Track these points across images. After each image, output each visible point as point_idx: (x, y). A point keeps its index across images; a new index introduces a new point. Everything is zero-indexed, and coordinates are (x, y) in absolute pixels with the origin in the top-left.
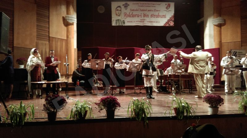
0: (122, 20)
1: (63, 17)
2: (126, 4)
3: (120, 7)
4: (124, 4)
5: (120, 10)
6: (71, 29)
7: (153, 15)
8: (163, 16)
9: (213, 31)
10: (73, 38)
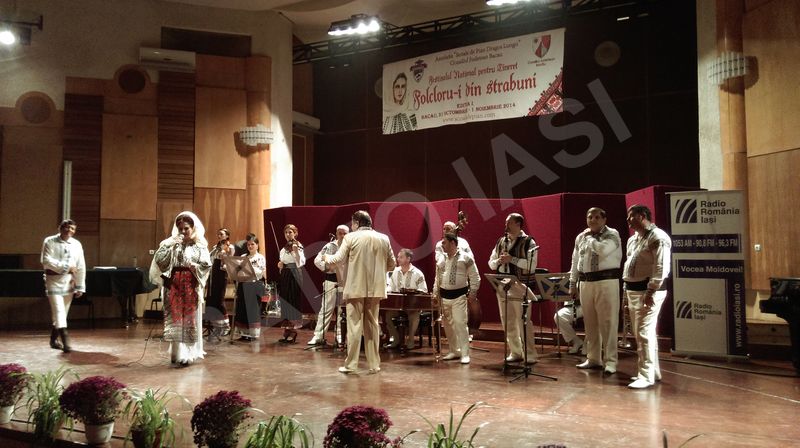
0: (409, 115)
1: (235, 135)
2: (419, 62)
3: (403, 76)
4: (413, 64)
5: (403, 86)
6: (260, 162)
7: (495, 85)
8: (526, 81)
9: (718, 112)
10: (268, 183)
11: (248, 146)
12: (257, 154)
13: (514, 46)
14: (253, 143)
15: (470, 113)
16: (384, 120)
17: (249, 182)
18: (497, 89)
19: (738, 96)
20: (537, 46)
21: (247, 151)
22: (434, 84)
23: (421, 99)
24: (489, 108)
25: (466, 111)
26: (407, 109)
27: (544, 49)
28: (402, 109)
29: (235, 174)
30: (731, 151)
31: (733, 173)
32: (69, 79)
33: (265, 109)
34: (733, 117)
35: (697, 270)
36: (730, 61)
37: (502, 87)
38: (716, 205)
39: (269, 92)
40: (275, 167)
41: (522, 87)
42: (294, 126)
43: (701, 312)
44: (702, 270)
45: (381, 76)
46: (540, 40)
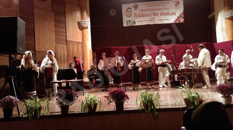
0: (132, 21)
1: (78, 22)
2: (136, 5)
3: (130, 8)
4: (134, 5)
5: (130, 12)
8: (173, 13)
9: (225, 25)
10: (88, 41)
12: (85, 30)
13: (168, 3)
15: (155, 21)
20: (175, 4)
22: (142, 12)
24: (161, 20)
26: (132, 19)
27: (177, 5)
28: (130, 19)
37: (165, 14)
39: (87, 8)
41: (171, 15)
46: (176, 2)
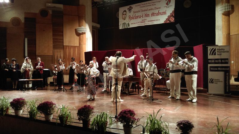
0: (127, 23)
1: (75, 30)
2: (130, 7)
4: (128, 8)
5: (125, 14)
6: (83, 38)
7: (154, 13)
8: (163, 13)
9: (221, 22)
10: (85, 44)
11: (79, 33)
12: (82, 35)
13: (159, 2)
14: (80, 32)
15: (146, 22)
16: (120, 25)
17: (80, 44)
18: (154, 15)
19: (228, 17)
21: (79, 34)
22: (135, 14)
23: (131, 18)
24: (152, 21)
25: (144, 22)
26: (127, 21)
28: (125, 21)
29: (75, 42)
30: (225, 34)
31: (226, 40)
32: (25, 13)
33: (84, 22)
34: (226, 23)
35: (215, 69)
36: (226, 6)
37: (156, 14)
38: (222, 50)
39: (85, 16)
40: (87, 39)
42: (92, 26)
43: (216, 81)
44: (217, 69)
45: (119, 11)
